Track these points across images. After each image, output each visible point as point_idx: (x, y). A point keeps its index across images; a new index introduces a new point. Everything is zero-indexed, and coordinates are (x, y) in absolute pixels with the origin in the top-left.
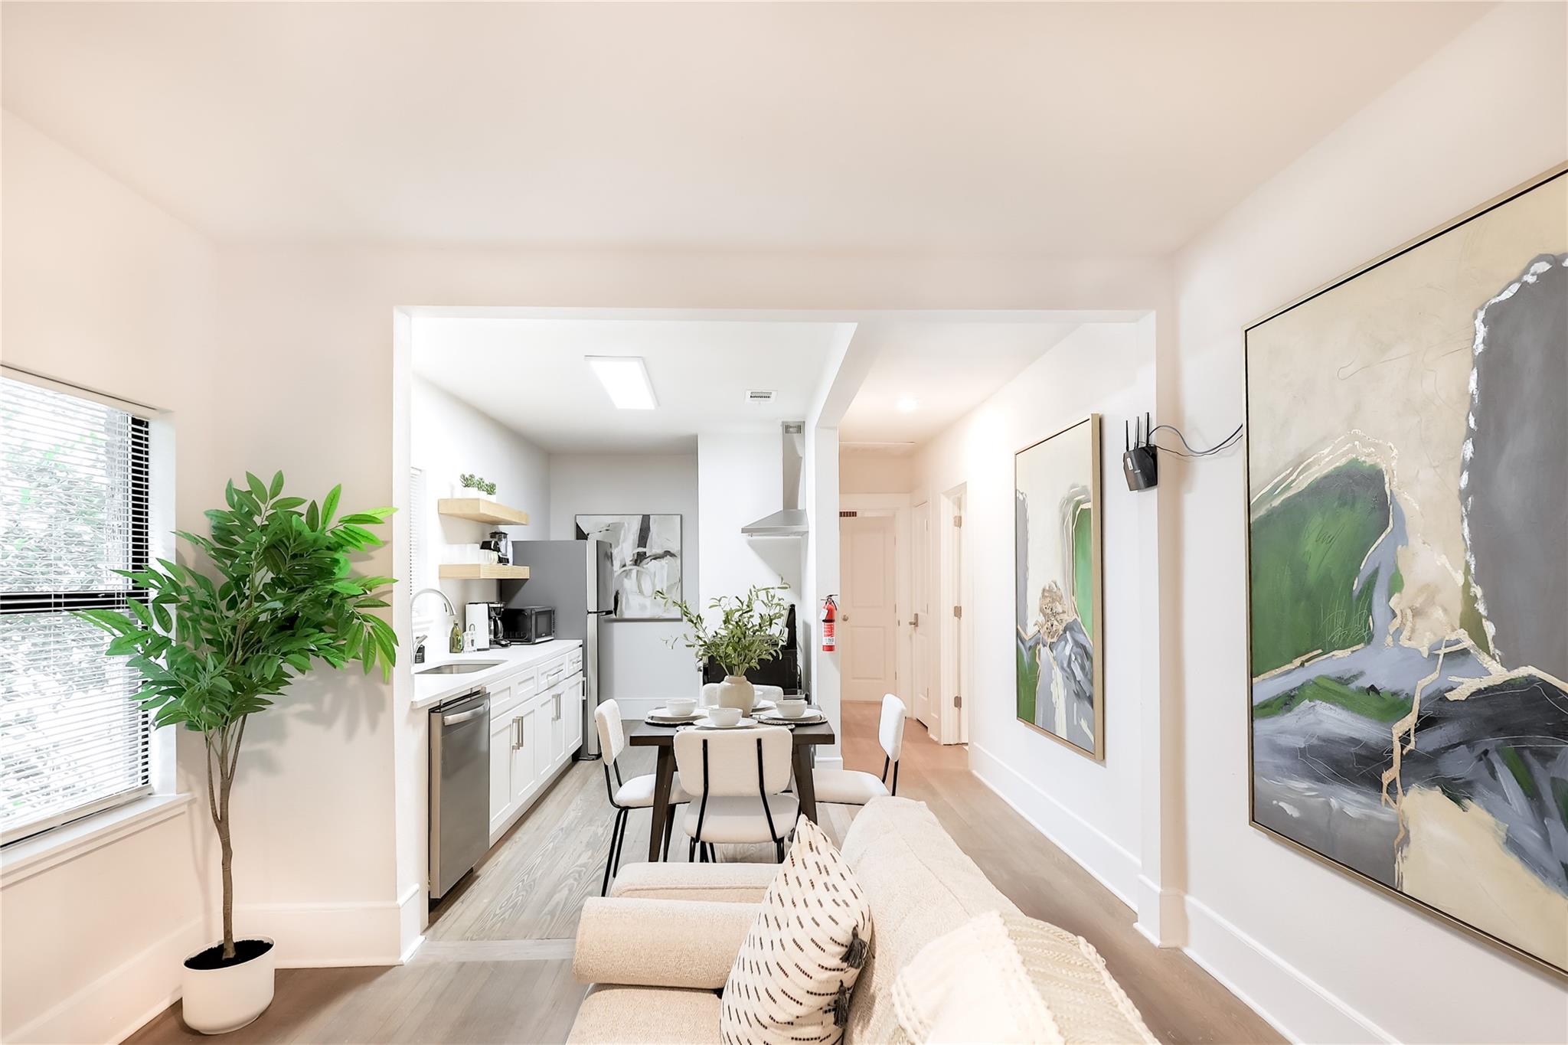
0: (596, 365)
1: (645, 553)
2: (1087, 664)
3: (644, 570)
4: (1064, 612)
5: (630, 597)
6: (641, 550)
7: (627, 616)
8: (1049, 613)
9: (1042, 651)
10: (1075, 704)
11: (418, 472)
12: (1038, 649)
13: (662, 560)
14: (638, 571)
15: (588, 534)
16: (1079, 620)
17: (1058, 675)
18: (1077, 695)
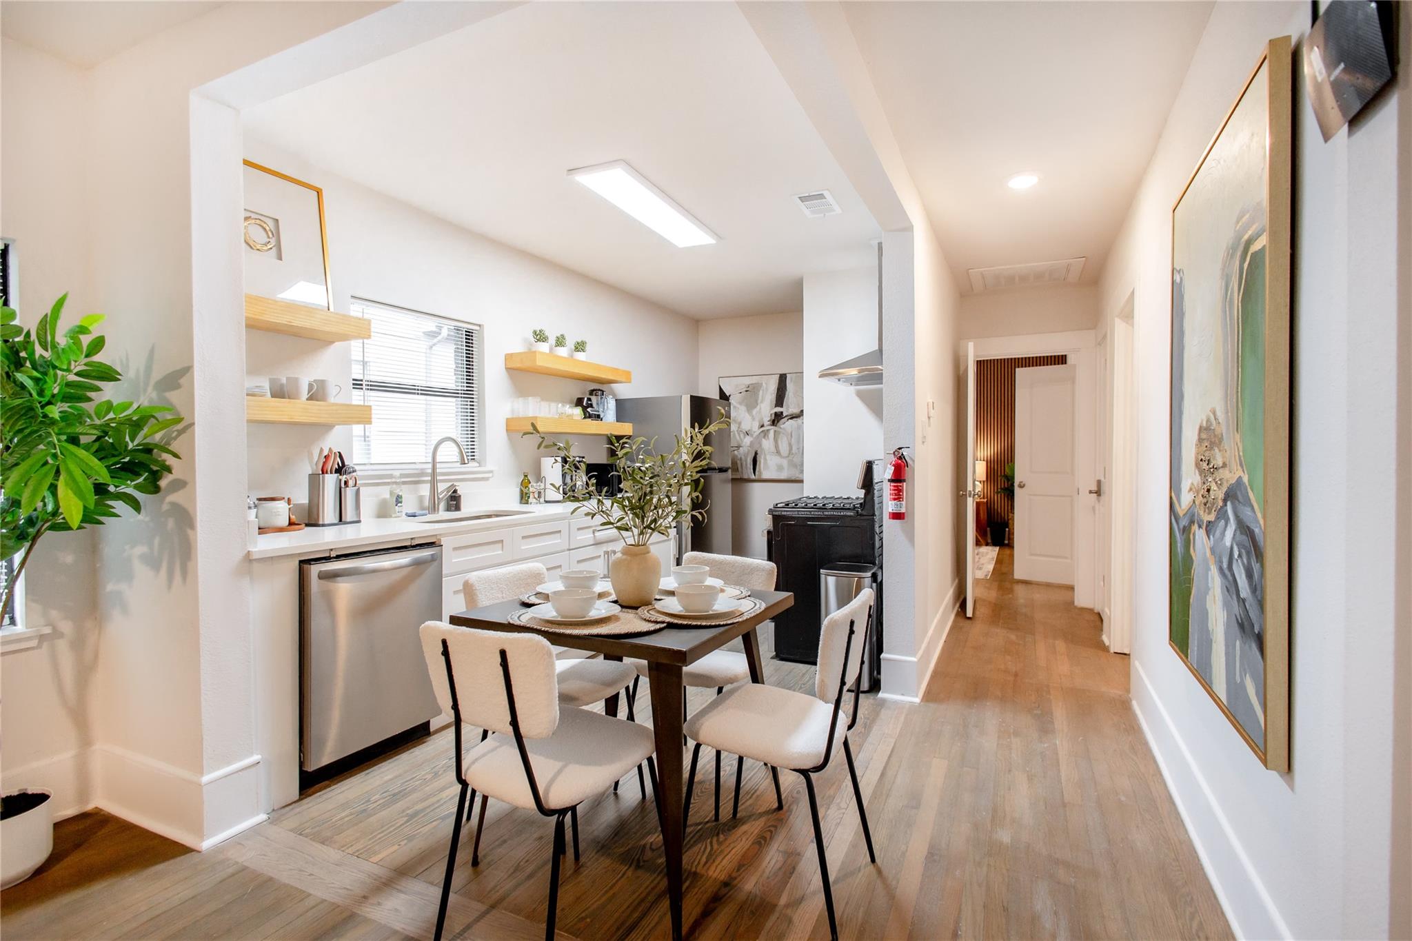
0: (583, 179)
1: (782, 413)
2: (1256, 567)
3: (781, 430)
4: (1224, 465)
5: (768, 457)
6: (778, 409)
7: (765, 476)
8: (1207, 467)
9: (1196, 533)
10: (1238, 643)
11: (478, 328)
12: (1192, 532)
13: (798, 419)
14: (775, 431)
15: (730, 396)
16: (1245, 479)
17: (1216, 582)
18: (1241, 626)
